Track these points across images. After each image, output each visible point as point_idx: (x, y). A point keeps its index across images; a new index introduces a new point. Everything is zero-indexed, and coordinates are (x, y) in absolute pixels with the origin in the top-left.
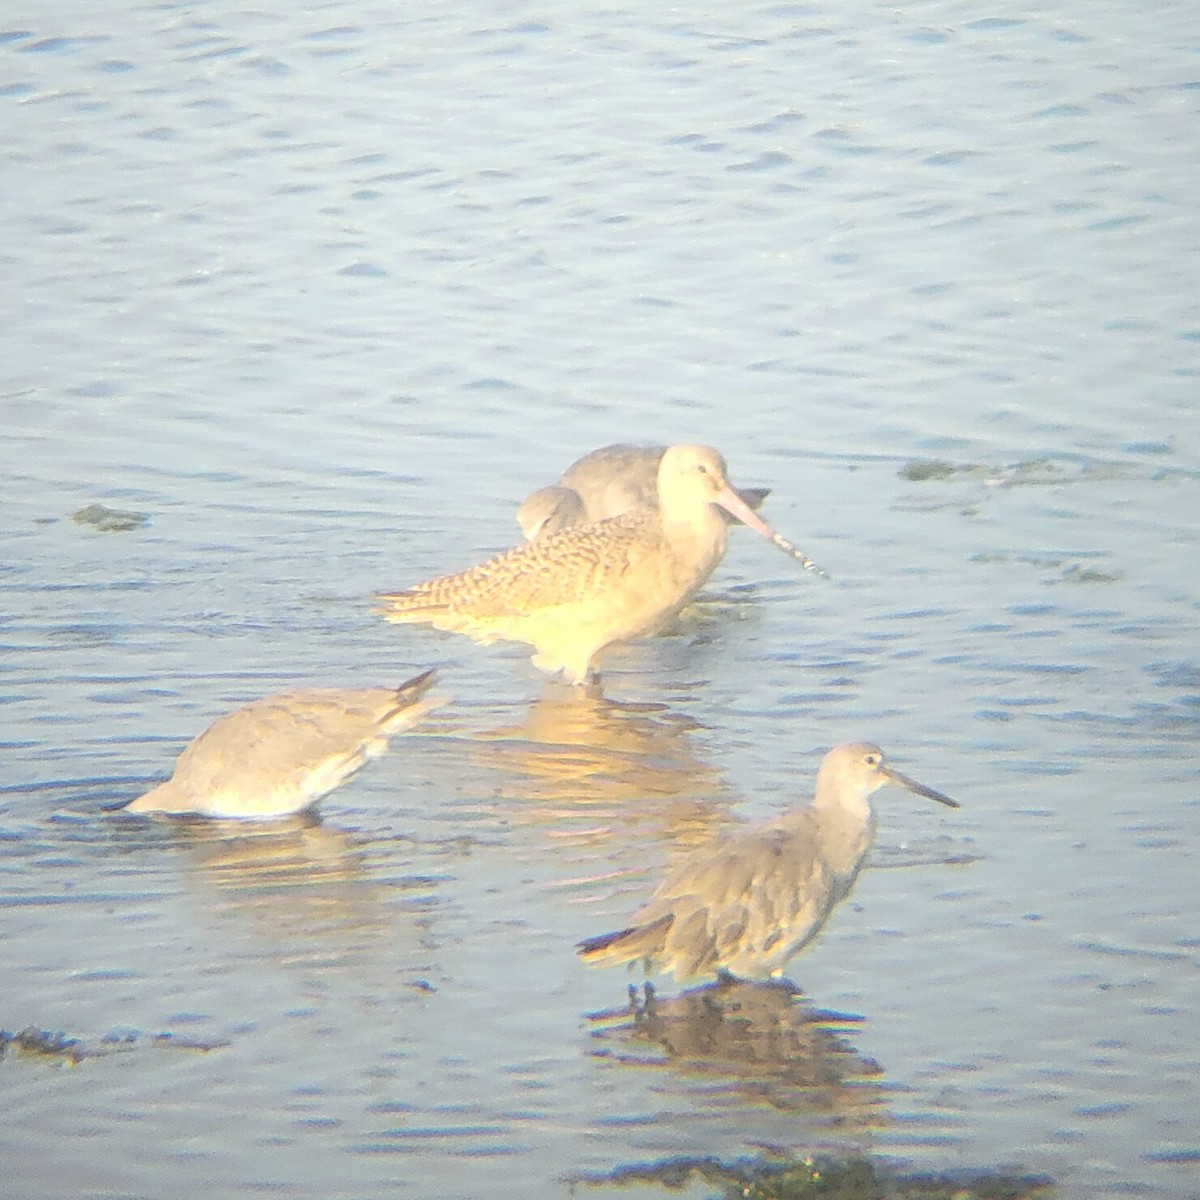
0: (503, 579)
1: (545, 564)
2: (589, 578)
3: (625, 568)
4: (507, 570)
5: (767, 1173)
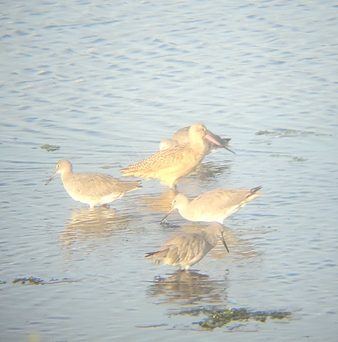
0: (151, 163)
1: (161, 158)
2: (173, 161)
3: (182, 158)
4: (152, 160)
5: (219, 312)
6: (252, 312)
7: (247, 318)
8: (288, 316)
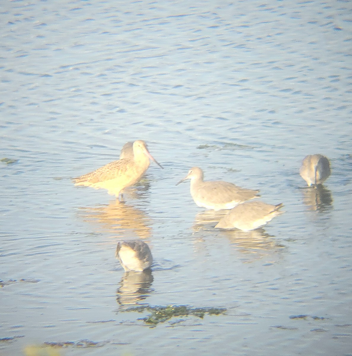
0: (99, 174)
1: (108, 170)
2: (118, 173)
3: (126, 170)
4: (100, 172)
5: (162, 309)
6: (192, 308)
7: (187, 314)
8: (224, 312)
